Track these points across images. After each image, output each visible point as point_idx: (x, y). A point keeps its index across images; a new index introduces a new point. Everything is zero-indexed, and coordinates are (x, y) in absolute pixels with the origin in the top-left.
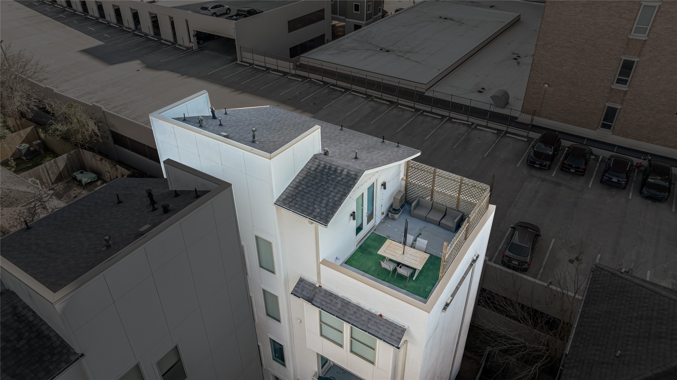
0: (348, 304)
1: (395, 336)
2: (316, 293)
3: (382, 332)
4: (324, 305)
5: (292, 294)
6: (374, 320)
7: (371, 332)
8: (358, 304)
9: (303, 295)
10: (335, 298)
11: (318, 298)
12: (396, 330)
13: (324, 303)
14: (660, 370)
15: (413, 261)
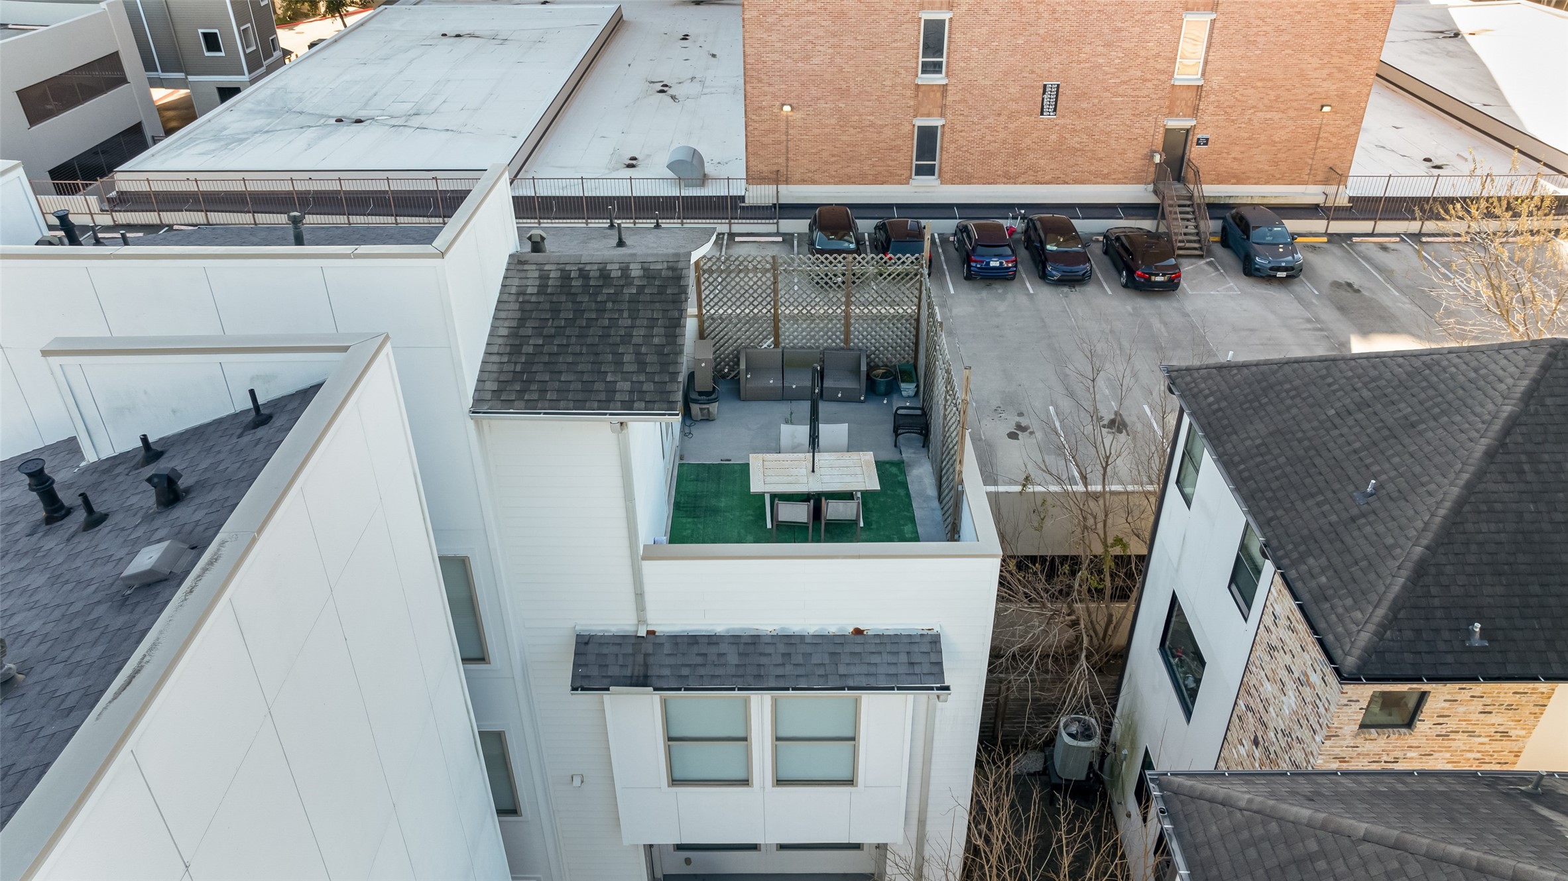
0: (755, 644)
1: (921, 663)
2: (646, 655)
3: (882, 670)
4: (687, 676)
5: (574, 689)
6: (847, 649)
7: (856, 684)
8: (783, 629)
9: (611, 677)
10: (709, 644)
11: (661, 666)
12: (915, 648)
13: (685, 671)
14: (1466, 476)
15: (848, 479)
